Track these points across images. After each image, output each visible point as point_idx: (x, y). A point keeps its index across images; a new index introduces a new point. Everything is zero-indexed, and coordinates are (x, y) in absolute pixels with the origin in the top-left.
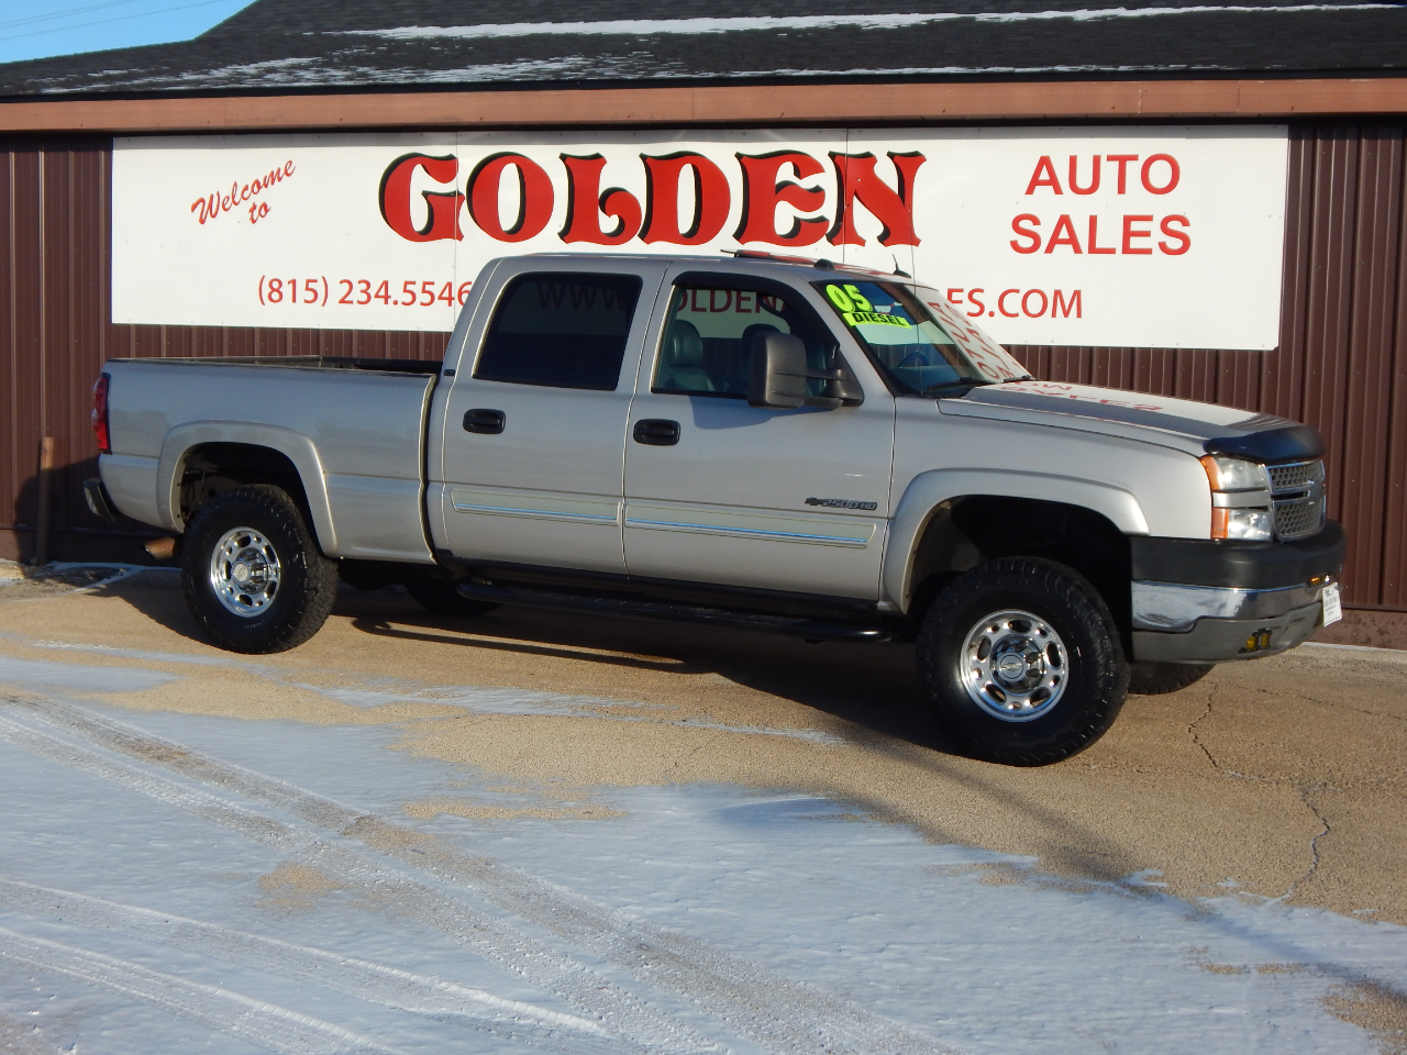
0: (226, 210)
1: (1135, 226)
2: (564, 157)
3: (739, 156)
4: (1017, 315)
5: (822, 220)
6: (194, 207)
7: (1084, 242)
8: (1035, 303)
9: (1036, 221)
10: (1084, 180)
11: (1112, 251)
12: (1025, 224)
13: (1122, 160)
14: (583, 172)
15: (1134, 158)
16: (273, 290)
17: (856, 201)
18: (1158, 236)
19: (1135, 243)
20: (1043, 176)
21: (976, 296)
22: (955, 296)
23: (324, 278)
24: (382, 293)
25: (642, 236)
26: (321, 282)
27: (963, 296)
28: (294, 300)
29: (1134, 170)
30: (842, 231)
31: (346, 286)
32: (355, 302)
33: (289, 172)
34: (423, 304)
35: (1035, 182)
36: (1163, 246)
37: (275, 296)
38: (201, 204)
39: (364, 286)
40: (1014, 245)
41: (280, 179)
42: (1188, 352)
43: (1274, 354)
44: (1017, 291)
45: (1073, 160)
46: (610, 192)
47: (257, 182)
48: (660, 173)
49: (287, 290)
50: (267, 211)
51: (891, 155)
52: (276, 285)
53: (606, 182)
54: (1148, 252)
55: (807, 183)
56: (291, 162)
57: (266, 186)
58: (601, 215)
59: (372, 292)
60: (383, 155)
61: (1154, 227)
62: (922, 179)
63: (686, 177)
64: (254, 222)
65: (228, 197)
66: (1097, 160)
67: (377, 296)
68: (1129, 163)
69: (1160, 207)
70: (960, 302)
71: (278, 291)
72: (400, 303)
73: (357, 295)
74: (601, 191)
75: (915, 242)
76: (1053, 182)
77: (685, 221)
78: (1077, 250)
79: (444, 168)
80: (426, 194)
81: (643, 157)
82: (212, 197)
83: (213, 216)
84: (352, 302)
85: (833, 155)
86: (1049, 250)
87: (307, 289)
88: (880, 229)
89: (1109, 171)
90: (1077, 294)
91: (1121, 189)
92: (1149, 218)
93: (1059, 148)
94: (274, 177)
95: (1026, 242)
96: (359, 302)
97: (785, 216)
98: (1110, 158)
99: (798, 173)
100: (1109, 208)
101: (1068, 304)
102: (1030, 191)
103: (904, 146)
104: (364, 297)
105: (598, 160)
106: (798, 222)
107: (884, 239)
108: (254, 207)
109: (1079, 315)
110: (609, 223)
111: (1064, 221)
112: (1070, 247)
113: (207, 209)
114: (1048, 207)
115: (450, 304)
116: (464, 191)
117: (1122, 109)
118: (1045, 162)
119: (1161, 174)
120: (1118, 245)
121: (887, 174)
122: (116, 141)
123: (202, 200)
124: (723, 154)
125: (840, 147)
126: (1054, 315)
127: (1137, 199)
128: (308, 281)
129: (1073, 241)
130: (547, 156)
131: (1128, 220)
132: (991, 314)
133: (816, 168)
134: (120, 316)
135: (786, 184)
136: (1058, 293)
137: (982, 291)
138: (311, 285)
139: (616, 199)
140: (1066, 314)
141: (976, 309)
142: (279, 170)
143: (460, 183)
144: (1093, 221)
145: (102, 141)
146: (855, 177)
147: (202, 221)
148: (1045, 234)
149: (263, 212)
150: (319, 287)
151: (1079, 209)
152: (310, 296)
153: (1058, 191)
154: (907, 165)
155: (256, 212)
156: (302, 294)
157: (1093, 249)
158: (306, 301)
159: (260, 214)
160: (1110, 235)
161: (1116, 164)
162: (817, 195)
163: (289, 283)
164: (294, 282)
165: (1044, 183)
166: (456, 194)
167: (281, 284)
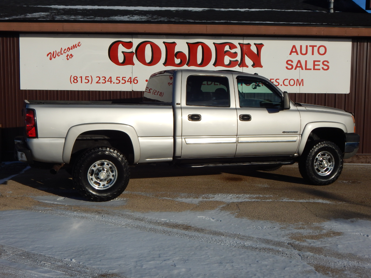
0: (58, 56)
1: (316, 63)
2: (164, 43)
3: (214, 43)
4: (287, 85)
5: (237, 61)
6: (48, 55)
7: (304, 67)
8: (292, 82)
9: (292, 62)
10: (304, 51)
11: (311, 69)
12: (289, 62)
13: (313, 47)
14: (170, 47)
15: (316, 46)
16: (75, 79)
17: (246, 56)
18: (322, 66)
19: (316, 67)
20: (294, 50)
21: (277, 81)
23: (91, 76)
24: (110, 80)
25: (187, 65)
26: (90, 77)
27: (274, 81)
28: (82, 82)
29: (316, 49)
30: (242, 64)
31: (98, 78)
32: (101, 83)
33: (79, 45)
34: (122, 83)
35: (292, 52)
36: (323, 68)
37: (75, 81)
38: (50, 54)
39: (104, 78)
40: (287, 68)
41: (76, 47)
42: (329, 94)
43: (348, 94)
44: (288, 79)
45: (301, 46)
46: (178, 52)
47: (69, 48)
48: (192, 48)
49: (79, 79)
50: (72, 56)
51: (255, 44)
52: (75, 78)
53: (177, 50)
54: (319, 69)
55: (233, 51)
56: (80, 42)
57: (72, 49)
58: (175, 59)
59: (107, 80)
60: (110, 41)
61: (321, 63)
62: (263, 50)
63: (200, 49)
64: (68, 59)
65: (59, 52)
66: (307, 46)
67: (108, 81)
68: (315, 48)
69: (322, 58)
71: (76, 80)
72: (115, 83)
73: (102, 81)
74: (175, 52)
75: (262, 67)
76: (296, 52)
77: (199, 60)
78: (302, 69)
79: (129, 45)
80: (123, 52)
81: (187, 43)
82: (54, 52)
83: (54, 58)
84: (100, 83)
85: (239, 44)
86: (295, 69)
87: (86, 79)
88: (252, 63)
89: (310, 49)
90: (302, 80)
91: (313, 54)
92: (319, 61)
93: (298, 43)
94: (74, 47)
95: (290, 67)
96: (103, 83)
97: (227, 60)
98: (310, 46)
99: (230, 48)
100: (310, 58)
101: (300, 82)
102: (290, 54)
103: (258, 42)
104: (104, 81)
106: (230, 61)
107: (254, 66)
108: (68, 55)
109: (303, 85)
110: (177, 61)
111: (299, 62)
112: (300, 68)
113: (52, 55)
114: (295, 58)
115: (131, 83)
116: (134, 51)
117: (318, 34)
118: (294, 47)
119: (322, 50)
121: (254, 49)
122: (20, 35)
123: (50, 53)
124: (210, 43)
125: (241, 41)
126: (297, 85)
127: (317, 57)
128: (86, 77)
129: (301, 67)
130: (160, 42)
131: (314, 61)
132: (281, 85)
133: (235, 47)
134: (23, 87)
135: (227, 51)
136: (298, 80)
137: (279, 79)
139: (180, 54)
140: (300, 85)
141: (277, 84)
142: (76, 45)
143: (133, 49)
144: (306, 61)
145: (16, 35)
146: (245, 50)
147: (51, 59)
148: (294, 65)
149: (71, 57)
150: (90, 79)
151: (303, 59)
152: (87, 81)
153: (297, 54)
154: (259, 47)
155: (69, 57)
156: (84, 80)
157: (306, 69)
158: (85, 83)
159: (70, 57)
160: (310, 65)
162: (235, 54)
163: (80, 77)
164: (81, 77)
165: (294, 52)
166: (132, 52)
167: (77, 78)
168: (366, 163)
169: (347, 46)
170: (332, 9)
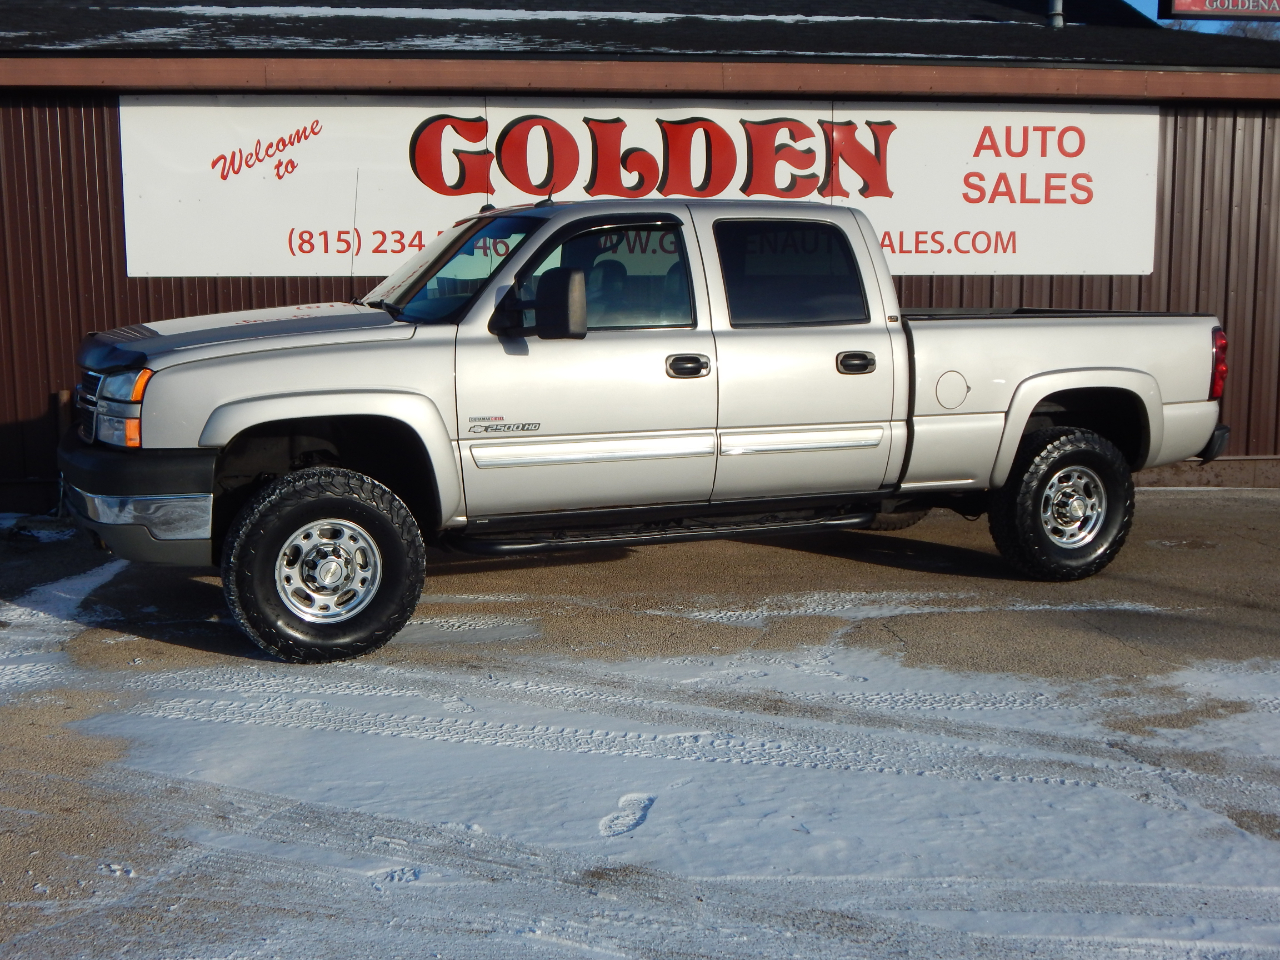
0: (249, 166)
1: (1054, 182)
2: (587, 121)
3: (743, 122)
4: (968, 252)
5: (814, 176)
6: (214, 164)
7: (1017, 195)
8: (981, 242)
9: (982, 178)
10: (1017, 147)
11: (1037, 201)
12: (974, 180)
13: (1044, 130)
14: (605, 134)
15: (1052, 129)
16: (304, 241)
17: (841, 162)
18: (1070, 189)
19: (1054, 194)
20: (986, 142)
21: (937, 237)
22: (921, 237)
23: (356, 230)
24: (416, 242)
25: (660, 190)
26: (353, 234)
27: (927, 238)
28: (326, 251)
29: (1052, 137)
30: (831, 185)
31: (380, 237)
32: (389, 251)
33: (316, 130)
35: (980, 147)
36: (1074, 197)
37: (306, 247)
38: (222, 160)
39: (398, 237)
40: (966, 196)
41: (306, 138)
42: (1091, 278)
43: (1149, 277)
44: (968, 233)
45: (1008, 130)
46: (630, 152)
47: (282, 140)
48: (675, 136)
49: (318, 241)
50: (293, 167)
51: (868, 123)
52: (306, 237)
53: (627, 142)
54: (1063, 201)
55: (801, 145)
56: (317, 122)
57: (292, 144)
58: (623, 172)
59: (406, 241)
60: (414, 116)
61: (1067, 182)
62: (893, 143)
63: (698, 139)
64: (280, 177)
65: (252, 155)
66: (1026, 130)
67: (411, 245)
68: (1049, 133)
69: (1071, 167)
70: (925, 242)
71: (308, 242)
73: (391, 244)
74: (622, 153)
75: (889, 194)
76: (994, 147)
77: (697, 177)
78: (1012, 200)
79: (475, 129)
80: (457, 152)
81: (659, 122)
82: (234, 154)
83: (236, 173)
84: (385, 252)
85: (821, 123)
86: (992, 200)
87: (339, 240)
88: (860, 183)
89: (1035, 138)
90: (1013, 234)
91: (1044, 154)
92: (1063, 176)
93: (1000, 120)
94: (300, 136)
95: (975, 194)
96: (393, 251)
97: (783, 174)
98: (1036, 129)
99: (793, 137)
100: (1034, 168)
101: (1006, 242)
102: (977, 154)
103: (879, 115)
104: (398, 247)
105: (618, 123)
106: (794, 177)
107: (865, 192)
108: (280, 164)
109: (1014, 251)
110: (629, 179)
111: (1003, 177)
112: (1007, 198)
113: (229, 165)
114: (990, 166)
115: (486, 254)
116: (493, 149)
117: (1064, 91)
118: (987, 131)
119: (1071, 142)
120: (1042, 196)
121: (865, 138)
122: (121, 98)
123: (223, 157)
124: (730, 120)
125: (826, 115)
126: (996, 251)
127: (1055, 162)
128: (340, 233)
129: (1009, 193)
130: (572, 119)
131: (1049, 177)
132: (949, 251)
133: (809, 134)
134: (137, 267)
135: (783, 146)
136: (998, 234)
137: (941, 233)
138: (343, 236)
139: (636, 158)
140: (1005, 250)
141: (937, 247)
142: (305, 129)
143: (490, 143)
144: (1023, 177)
145: (109, 98)
146: (840, 146)
147: (224, 177)
148: (989, 187)
149: (290, 169)
150: (352, 238)
151: (1013, 168)
152: (343, 246)
153: (998, 154)
154: (881, 131)
155: (282, 169)
157: (1024, 200)
158: (339, 252)
159: (286, 170)
160: (1035, 189)
161: (1039, 133)
162: (809, 156)
163: (320, 234)
164: (325, 234)
165: (987, 148)
166: (486, 152)
167: (311, 236)
168: (1200, 485)
169: (1147, 125)
170: (1058, 14)
